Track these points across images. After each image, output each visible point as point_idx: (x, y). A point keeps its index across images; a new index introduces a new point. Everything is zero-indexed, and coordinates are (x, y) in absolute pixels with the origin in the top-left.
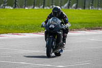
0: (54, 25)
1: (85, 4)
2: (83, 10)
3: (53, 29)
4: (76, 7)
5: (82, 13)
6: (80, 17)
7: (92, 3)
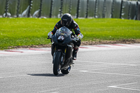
0: (64, 36)
1: (51, 11)
2: (48, 19)
3: (63, 41)
4: (39, 15)
5: (47, 23)
6: (45, 29)
7: (61, 9)
